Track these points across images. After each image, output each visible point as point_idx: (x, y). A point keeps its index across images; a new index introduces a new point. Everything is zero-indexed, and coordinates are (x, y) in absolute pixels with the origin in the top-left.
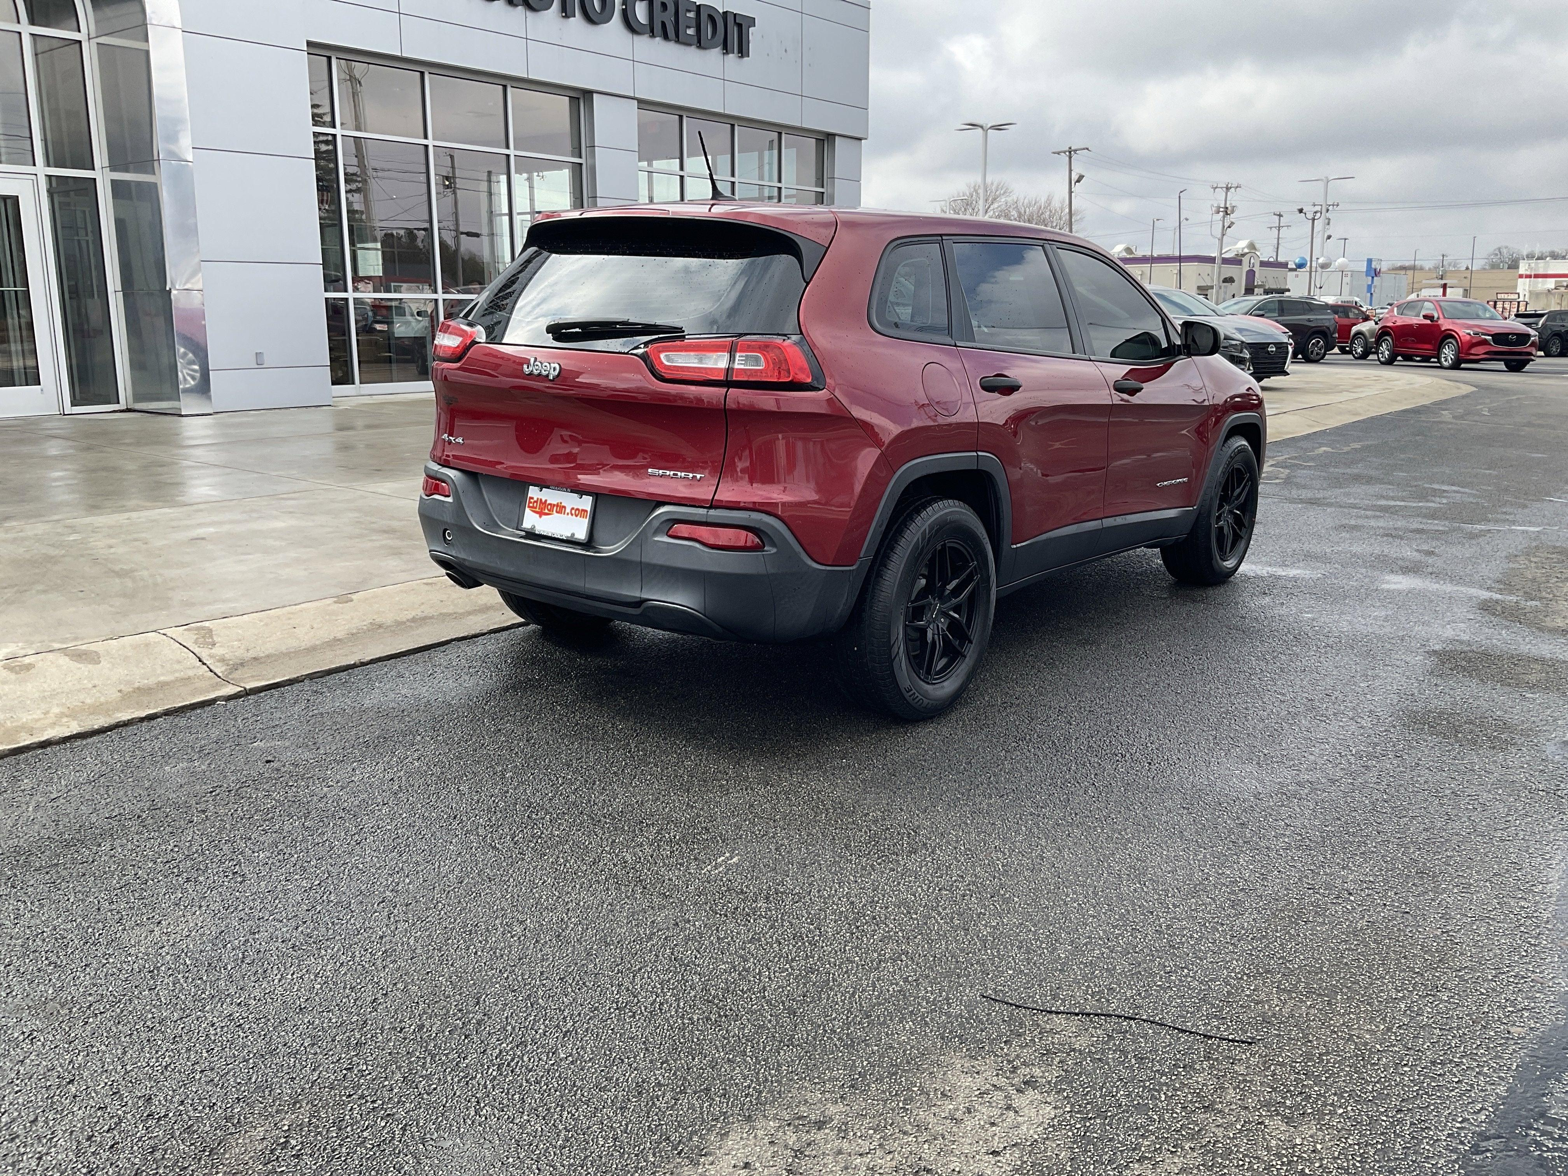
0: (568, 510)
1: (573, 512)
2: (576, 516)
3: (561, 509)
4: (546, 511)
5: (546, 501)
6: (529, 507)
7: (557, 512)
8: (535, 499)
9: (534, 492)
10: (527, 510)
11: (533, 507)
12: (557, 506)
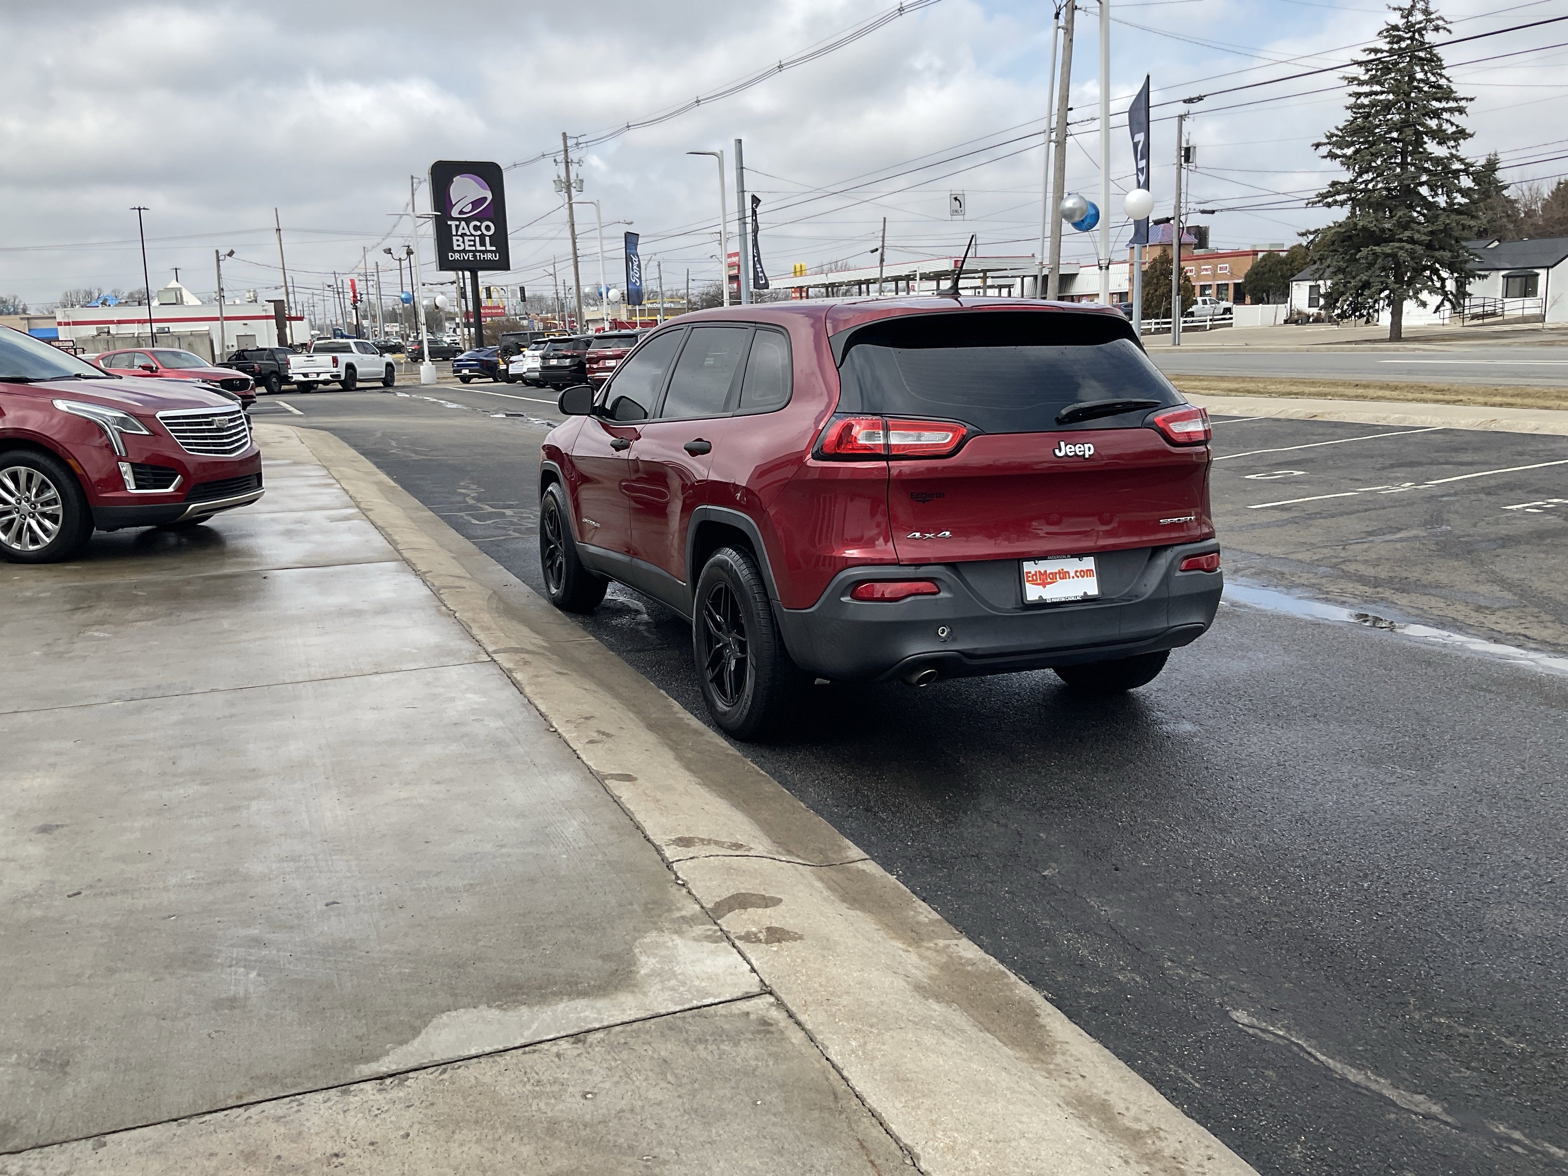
0: (1072, 574)
1: (1078, 574)
2: (1083, 577)
3: (1064, 575)
4: (1049, 580)
5: (1045, 572)
6: (1028, 581)
7: (1061, 578)
8: (1033, 572)
9: (1029, 567)
10: (1027, 584)
11: (1033, 580)
12: (1059, 572)
